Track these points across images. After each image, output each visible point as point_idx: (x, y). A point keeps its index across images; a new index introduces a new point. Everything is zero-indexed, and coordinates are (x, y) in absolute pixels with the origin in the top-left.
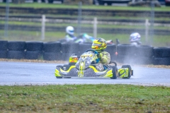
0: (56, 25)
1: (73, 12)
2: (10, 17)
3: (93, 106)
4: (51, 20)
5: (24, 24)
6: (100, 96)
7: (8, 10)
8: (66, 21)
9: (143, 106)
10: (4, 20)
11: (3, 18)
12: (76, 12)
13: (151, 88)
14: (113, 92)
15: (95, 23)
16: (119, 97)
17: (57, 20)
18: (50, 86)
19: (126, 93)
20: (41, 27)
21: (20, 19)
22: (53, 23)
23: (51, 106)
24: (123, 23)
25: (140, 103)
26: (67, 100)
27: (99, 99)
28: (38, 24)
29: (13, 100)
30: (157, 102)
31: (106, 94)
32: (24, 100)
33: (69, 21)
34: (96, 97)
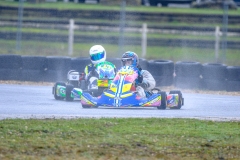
0: (89, 34)
2: (24, 22)
3: (141, 149)
4: (82, 27)
5: (43, 31)
6: (151, 134)
7: (22, 12)
8: (103, 28)
9: (212, 150)
10: (16, 26)
11: (15, 24)
12: (117, 16)
13: (223, 124)
14: (169, 129)
15: (145, 31)
16: (178, 136)
17: (91, 27)
18: (80, 120)
19: (187, 131)
21: (38, 25)
22: (85, 31)
23: (82, 148)
25: (207, 145)
26: (104, 140)
27: (150, 140)
28: (64, 33)
29: (29, 139)
30: (231, 144)
31: (160, 132)
32: (44, 140)
33: (107, 29)
34: (145, 136)
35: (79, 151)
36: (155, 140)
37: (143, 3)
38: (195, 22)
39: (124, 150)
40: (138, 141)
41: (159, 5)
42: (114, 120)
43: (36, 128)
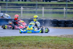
2: (8, 7)
7: (7, 5)
8: (31, 9)
11: (5, 8)
12: (35, 5)
17: (27, 9)
19: (34, 39)
20: (21, 12)
28: (20, 10)
33: (32, 9)
34: (21, 41)
35: (2, 46)
36: (24, 42)
37: (43, 1)
38: (58, 6)
39: (15, 45)
40: (19, 42)
41: (48, 1)
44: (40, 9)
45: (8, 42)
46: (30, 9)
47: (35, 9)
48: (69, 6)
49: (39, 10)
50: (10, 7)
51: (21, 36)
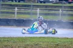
0: (21, 12)
1: (29, 6)
2: (2, 8)
3: (37, 46)
4: (19, 9)
5: (7, 11)
6: (40, 42)
7: (1, 5)
9: (59, 46)
12: (30, 6)
13: (62, 38)
14: (46, 40)
15: (38, 11)
16: (48, 42)
17: (22, 10)
18: (19, 37)
19: (51, 41)
20: (15, 12)
21: (6, 9)
22: (20, 11)
23: (19, 46)
24: (50, 11)
25: (57, 45)
27: (40, 43)
28: (14, 11)
29: (3, 43)
31: (43, 41)
32: (8, 43)
33: (27, 10)
34: (38, 42)
35: (18, 47)
37: (38, 2)
38: (54, 8)
39: (32, 46)
40: (36, 44)
42: (29, 37)
43: (5, 40)
44: (35, 10)
45: (24, 43)
46: (25, 10)
47: (30, 10)
48: (65, 8)
49: (33, 11)
50: (4, 8)
51: (36, 37)
